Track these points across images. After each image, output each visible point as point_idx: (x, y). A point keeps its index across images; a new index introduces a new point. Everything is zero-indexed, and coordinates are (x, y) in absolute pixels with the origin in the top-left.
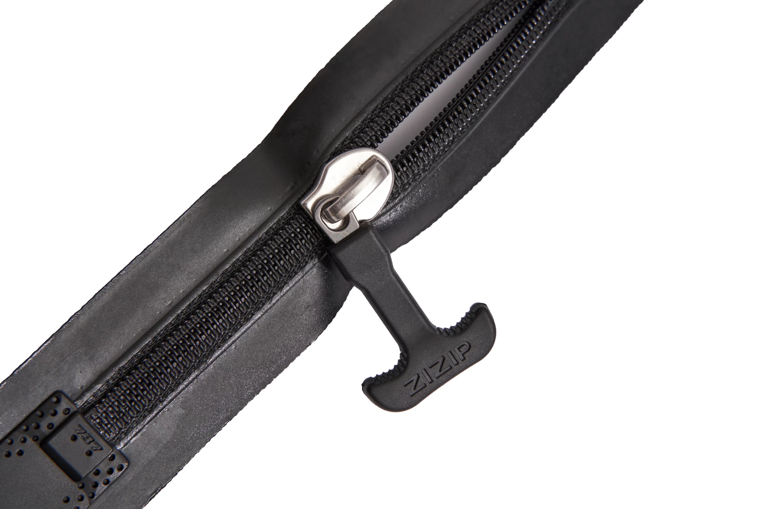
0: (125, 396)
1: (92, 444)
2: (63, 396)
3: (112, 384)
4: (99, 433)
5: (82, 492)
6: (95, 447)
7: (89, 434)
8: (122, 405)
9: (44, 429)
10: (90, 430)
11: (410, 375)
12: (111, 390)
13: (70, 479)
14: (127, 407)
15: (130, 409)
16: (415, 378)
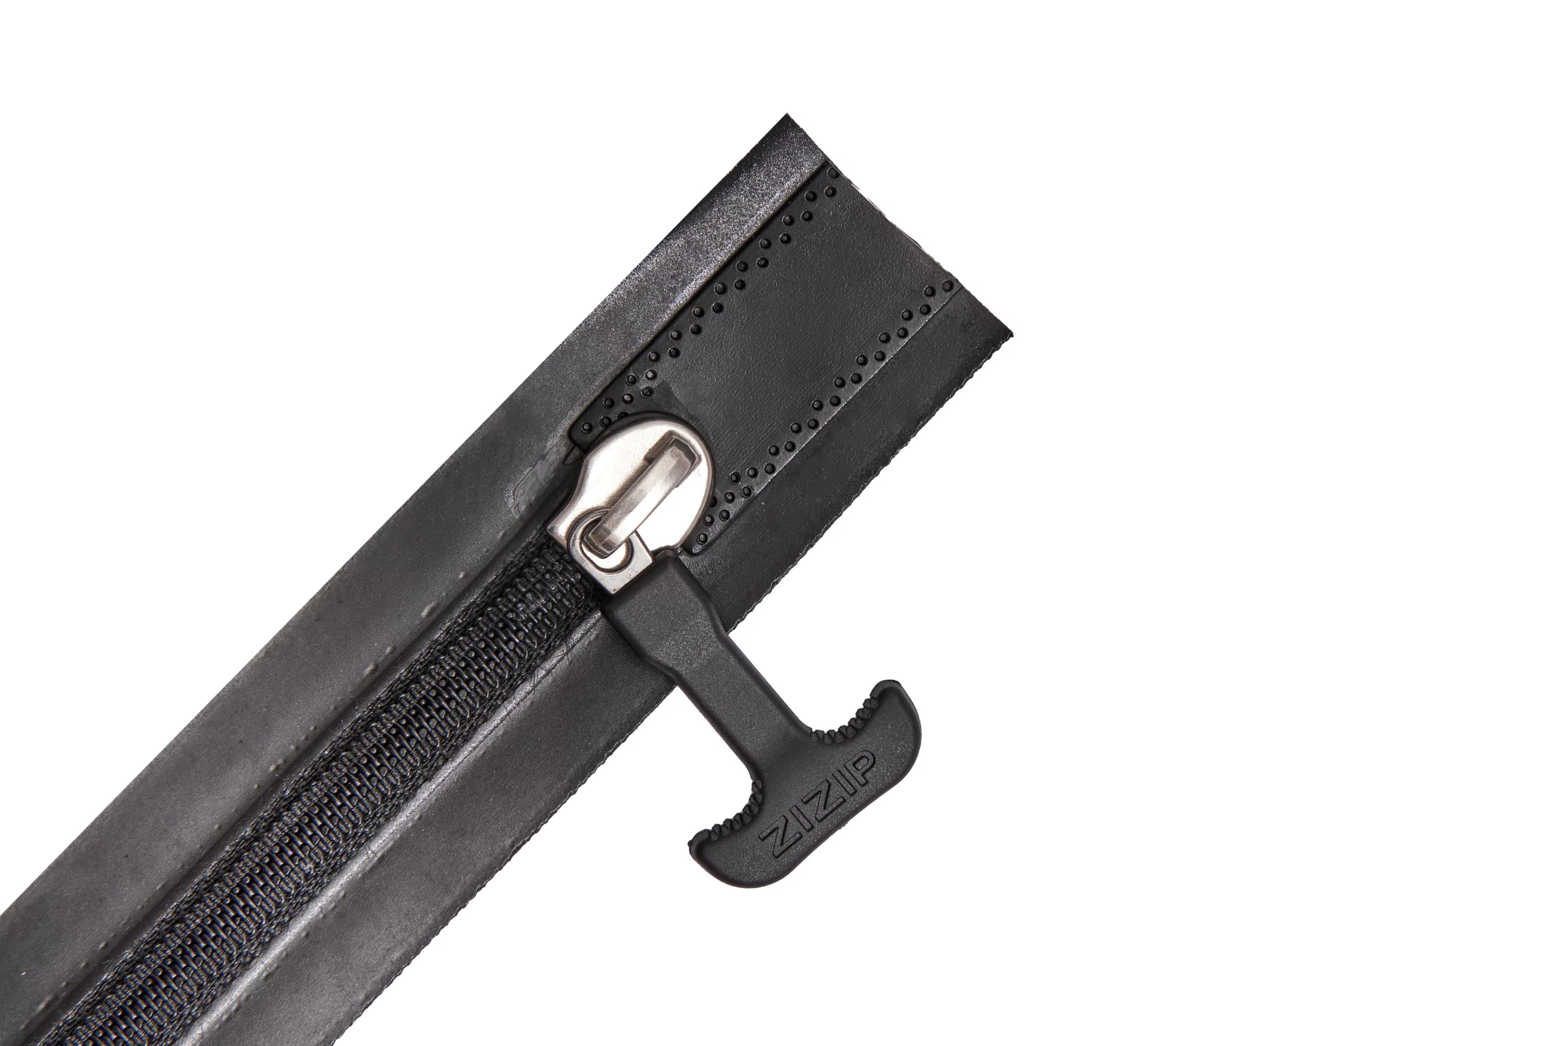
11: (770, 819)
16: (780, 824)
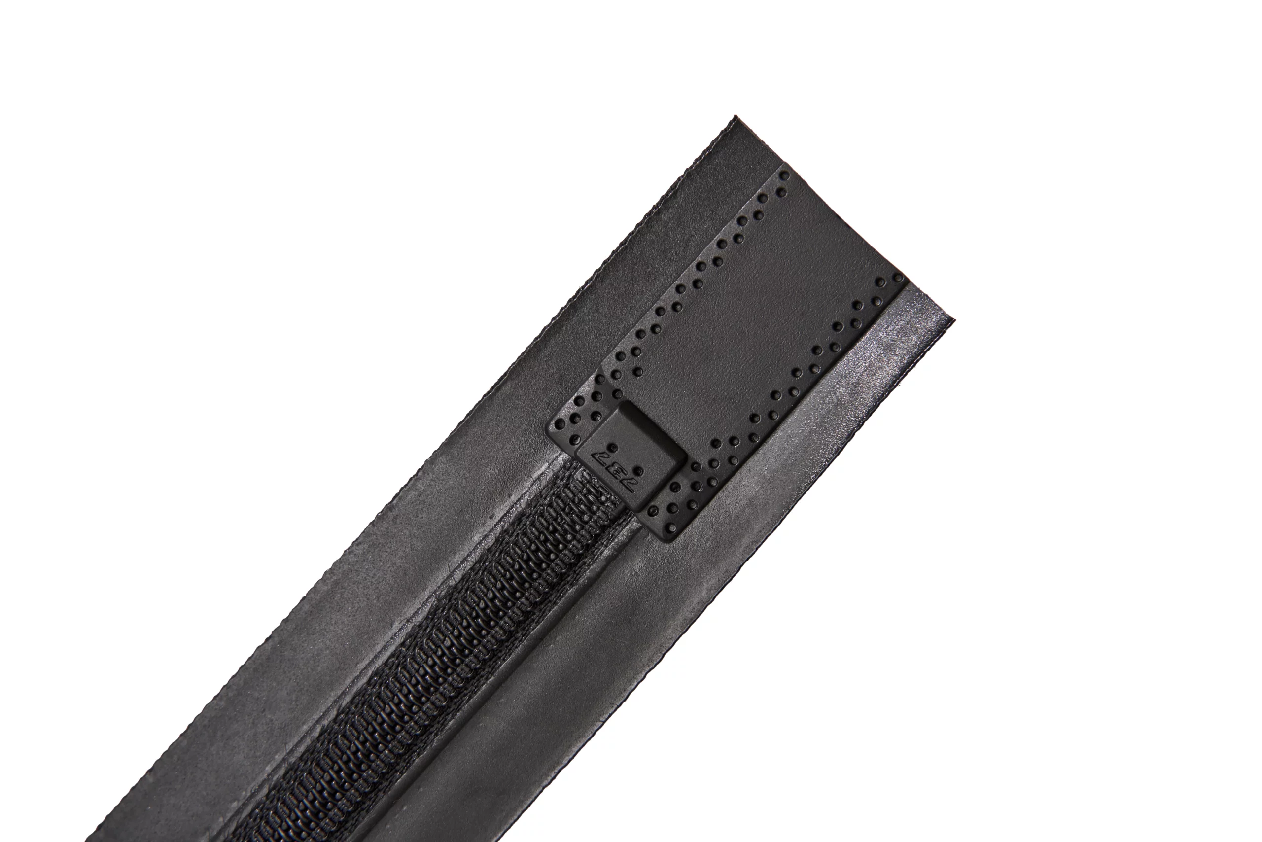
0: (565, 539)
1: (608, 462)
2: (661, 535)
3: (586, 557)
4: (599, 479)
5: (615, 384)
6: (604, 457)
7: (616, 478)
8: (569, 525)
9: (684, 481)
10: (615, 484)
12: (587, 547)
13: (636, 404)
14: (559, 522)
15: (555, 519)
